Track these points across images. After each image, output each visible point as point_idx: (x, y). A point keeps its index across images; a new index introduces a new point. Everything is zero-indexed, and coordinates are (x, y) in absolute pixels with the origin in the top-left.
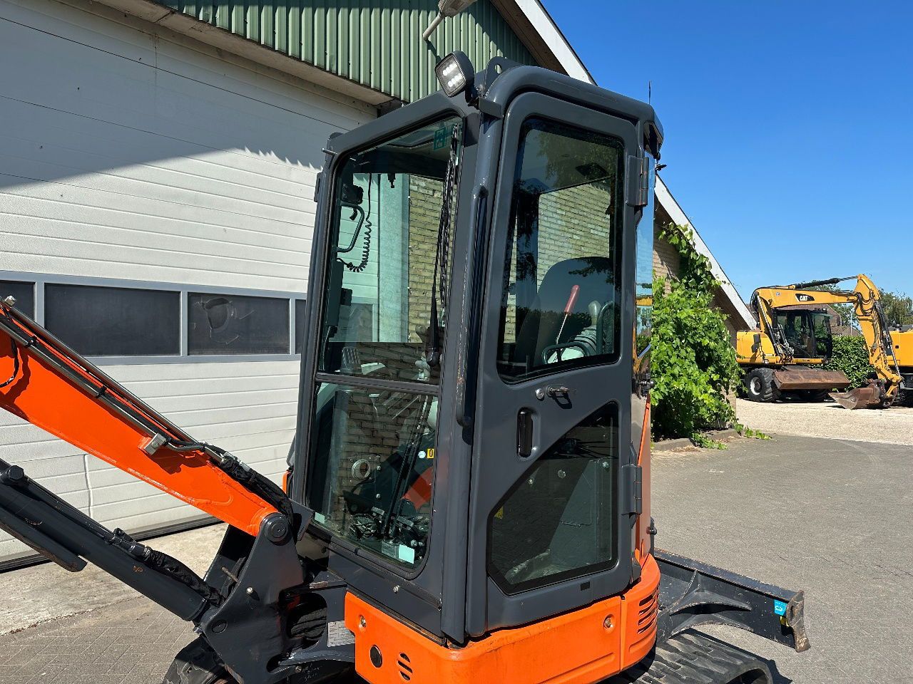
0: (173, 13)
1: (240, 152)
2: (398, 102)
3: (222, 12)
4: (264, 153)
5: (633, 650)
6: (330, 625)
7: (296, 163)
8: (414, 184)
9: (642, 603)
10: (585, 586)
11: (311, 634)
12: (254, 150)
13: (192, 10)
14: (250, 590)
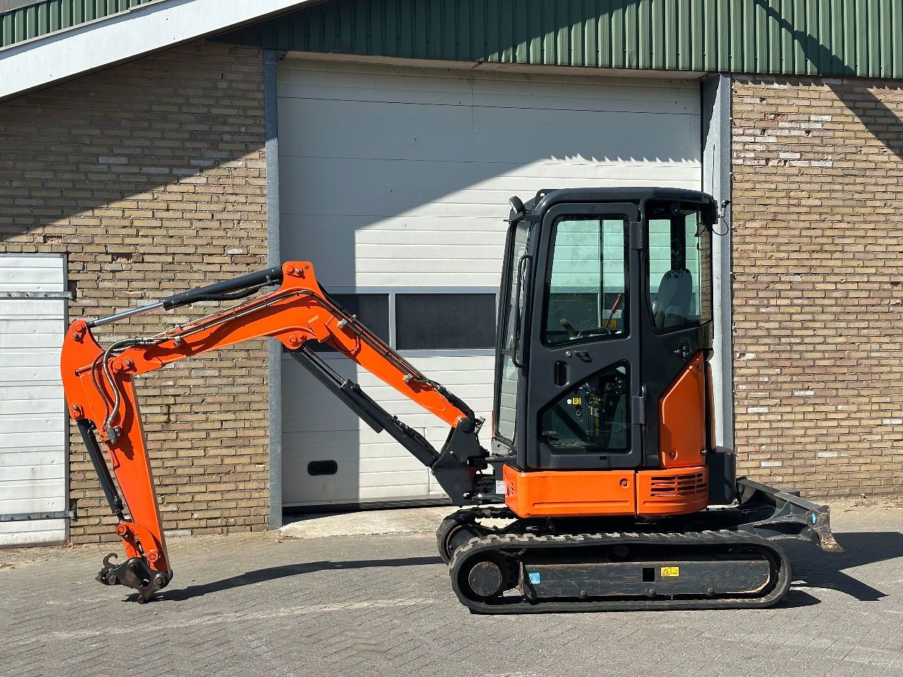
0: (480, 63)
1: (548, 161)
2: (716, 74)
3: (520, 51)
4: (570, 157)
5: (647, 505)
6: (497, 481)
7: (604, 160)
8: (738, 158)
9: (653, 479)
10: (602, 458)
11: (489, 487)
12: (561, 157)
13: (496, 56)
14: (451, 452)
